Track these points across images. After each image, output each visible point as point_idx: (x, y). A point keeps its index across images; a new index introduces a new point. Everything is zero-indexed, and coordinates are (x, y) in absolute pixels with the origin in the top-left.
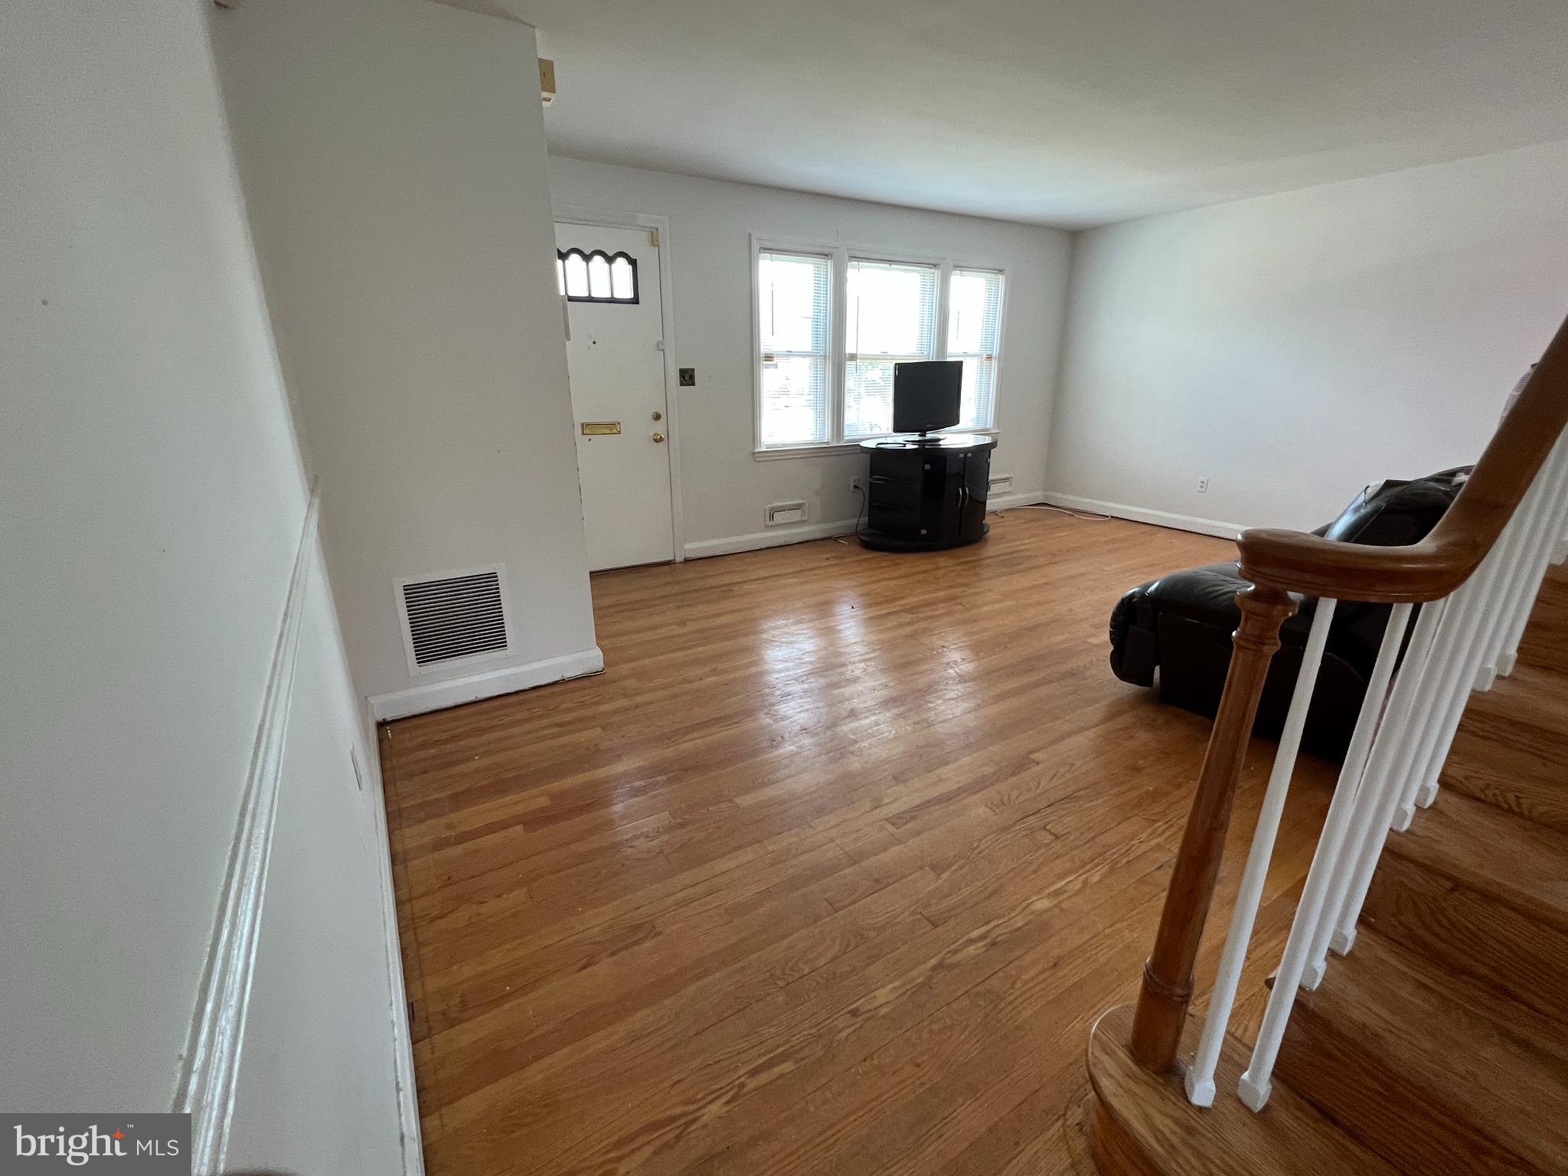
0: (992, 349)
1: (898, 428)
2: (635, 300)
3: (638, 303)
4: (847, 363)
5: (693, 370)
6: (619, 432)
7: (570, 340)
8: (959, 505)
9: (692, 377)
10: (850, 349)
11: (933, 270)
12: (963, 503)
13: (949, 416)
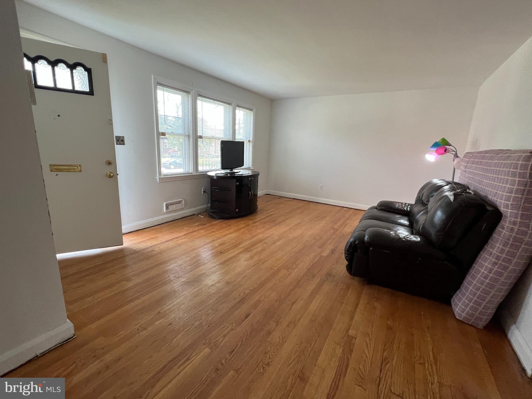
0: (250, 137)
1: (223, 168)
2: (91, 93)
3: (93, 95)
4: (199, 139)
5: (123, 137)
6: (80, 171)
7: (35, 104)
8: (250, 198)
9: (123, 141)
10: (199, 134)
11: (229, 106)
12: (251, 198)
13: (240, 163)
